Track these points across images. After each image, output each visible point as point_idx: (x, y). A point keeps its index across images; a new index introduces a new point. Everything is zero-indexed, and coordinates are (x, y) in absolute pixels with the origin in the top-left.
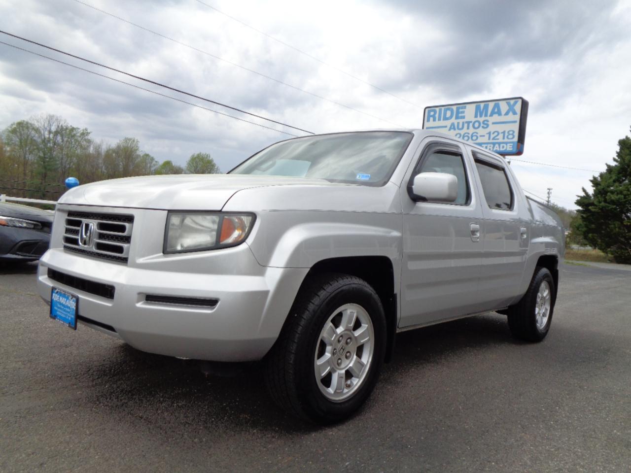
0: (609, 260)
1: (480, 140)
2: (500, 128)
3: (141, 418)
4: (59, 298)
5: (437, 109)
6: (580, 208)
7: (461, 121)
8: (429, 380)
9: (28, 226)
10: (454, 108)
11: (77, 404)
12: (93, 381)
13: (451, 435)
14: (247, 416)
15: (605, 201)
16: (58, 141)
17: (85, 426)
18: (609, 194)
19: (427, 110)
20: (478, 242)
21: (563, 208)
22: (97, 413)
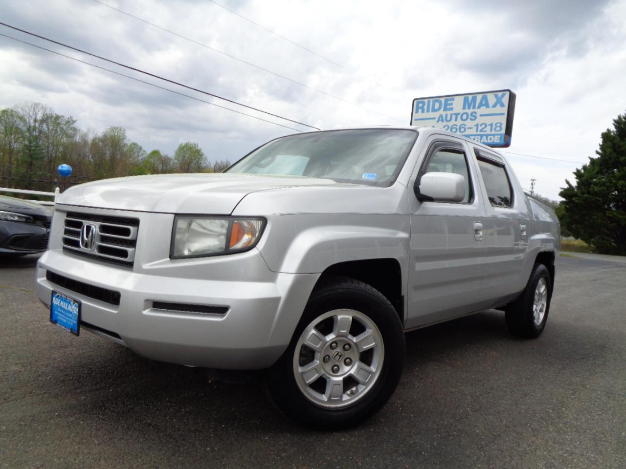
0: (592, 251)
1: (468, 132)
2: (488, 120)
3: (150, 425)
4: (60, 302)
5: (426, 101)
6: (564, 199)
7: (449, 113)
8: (433, 380)
9: (20, 220)
10: (443, 100)
11: (82, 410)
12: (96, 384)
13: (464, 440)
14: (257, 422)
15: (589, 193)
16: (44, 129)
17: (93, 435)
18: (592, 186)
19: (415, 102)
20: (481, 241)
21: (546, 199)
22: (103, 419)
